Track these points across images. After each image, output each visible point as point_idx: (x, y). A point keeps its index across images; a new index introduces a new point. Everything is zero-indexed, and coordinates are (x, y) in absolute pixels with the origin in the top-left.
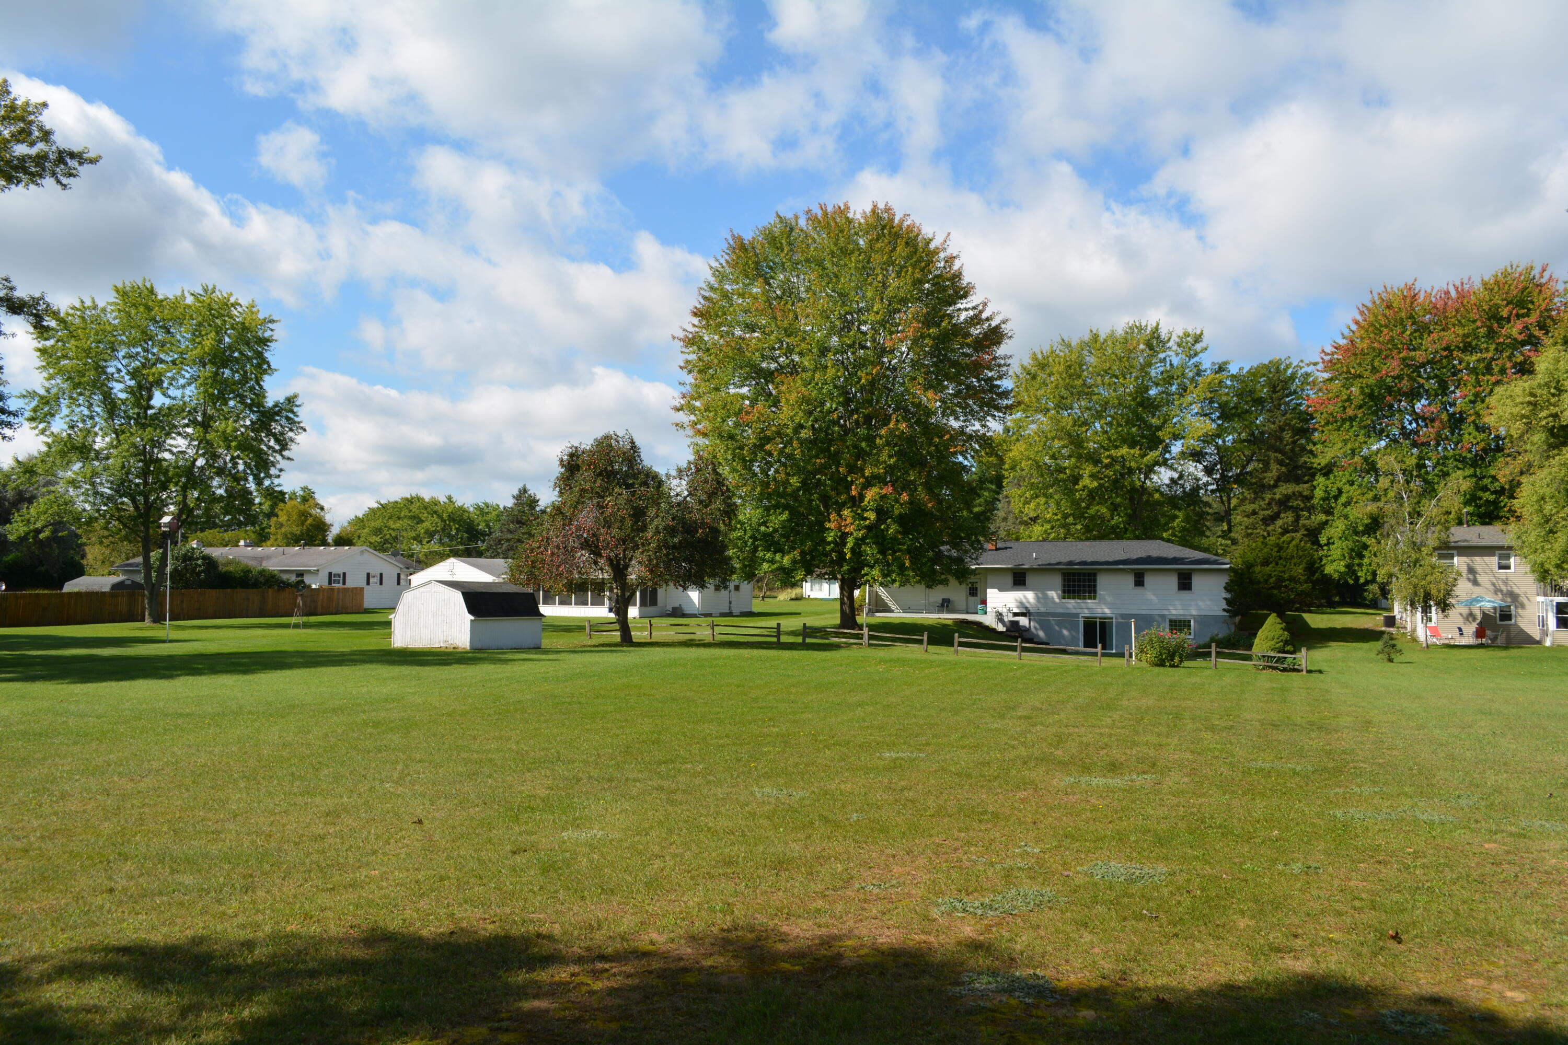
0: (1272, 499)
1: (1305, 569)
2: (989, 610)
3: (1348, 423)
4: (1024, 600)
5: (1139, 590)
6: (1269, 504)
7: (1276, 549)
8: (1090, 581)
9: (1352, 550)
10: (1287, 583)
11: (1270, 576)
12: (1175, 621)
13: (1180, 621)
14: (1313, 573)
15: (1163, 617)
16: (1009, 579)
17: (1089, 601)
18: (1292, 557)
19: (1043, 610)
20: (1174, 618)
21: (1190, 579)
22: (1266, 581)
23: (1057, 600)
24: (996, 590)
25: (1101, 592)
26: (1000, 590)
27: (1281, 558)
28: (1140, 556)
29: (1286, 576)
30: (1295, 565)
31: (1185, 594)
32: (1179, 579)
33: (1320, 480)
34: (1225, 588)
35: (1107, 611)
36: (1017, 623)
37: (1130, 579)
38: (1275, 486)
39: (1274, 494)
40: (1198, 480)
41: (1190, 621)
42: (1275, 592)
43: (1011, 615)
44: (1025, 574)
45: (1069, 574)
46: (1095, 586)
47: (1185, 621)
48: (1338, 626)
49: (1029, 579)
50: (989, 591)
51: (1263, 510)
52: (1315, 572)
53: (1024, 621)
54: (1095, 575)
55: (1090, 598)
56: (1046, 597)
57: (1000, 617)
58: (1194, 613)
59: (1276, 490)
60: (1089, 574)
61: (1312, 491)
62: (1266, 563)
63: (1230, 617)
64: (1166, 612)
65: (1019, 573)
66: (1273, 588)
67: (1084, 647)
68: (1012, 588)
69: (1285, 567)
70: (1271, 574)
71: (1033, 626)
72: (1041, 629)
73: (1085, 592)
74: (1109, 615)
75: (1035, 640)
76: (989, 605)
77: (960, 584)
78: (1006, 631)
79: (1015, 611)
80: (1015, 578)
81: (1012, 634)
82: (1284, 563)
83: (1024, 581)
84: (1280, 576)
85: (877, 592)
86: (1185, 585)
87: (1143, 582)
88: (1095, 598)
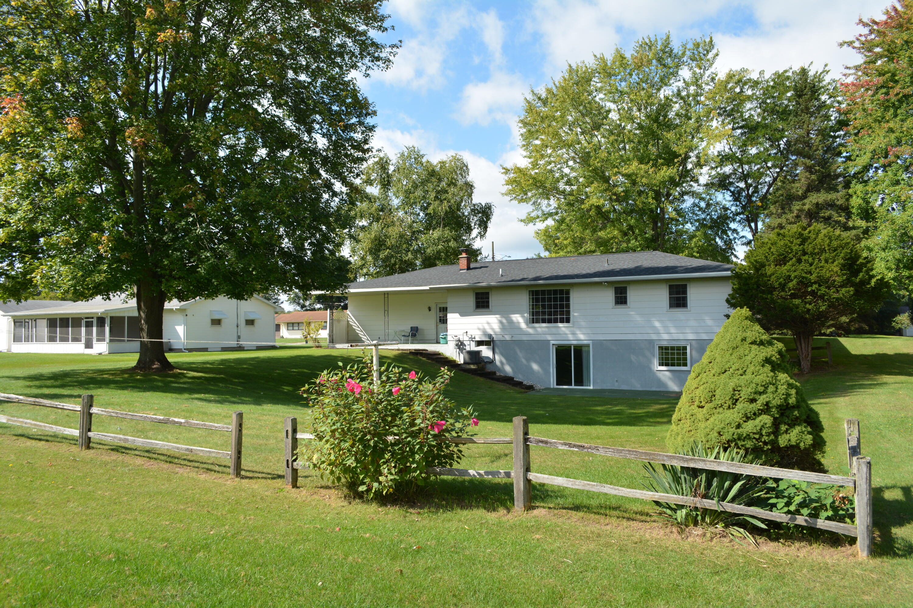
0: (800, 210)
1: (843, 267)
2: (449, 338)
3: (892, 111)
4: (487, 327)
5: (621, 309)
6: (798, 217)
7: (798, 241)
8: (562, 299)
9: (899, 261)
10: (815, 287)
11: (788, 279)
12: (667, 348)
13: (673, 348)
14: (855, 273)
15: (651, 342)
16: (471, 301)
17: (560, 325)
18: (823, 251)
19: (508, 338)
20: (665, 344)
21: (685, 292)
22: (783, 287)
23: (523, 326)
24: (457, 315)
25: (574, 314)
26: (462, 314)
27: (805, 253)
28: (625, 267)
29: (813, 278)
30: (826, 261)
31: (679, 313)
32: (670, 294)
33: (857, 188)
34: (728, 301)
35: (582, 337)
36: (478, 353)
37: (610, 295)
38: (804, 197)
39: (804, 204)
40: (726, 209)
41: (685, 348)
42: (797, 301)
43: (473, 344)
44: (488, 294)
45: (537, 293)
46: (568, 306)
47: (678, 348)
48: (891, 352)
49: (493, 300)
50: (450, 315)
51: (790, 223)
52: (859, 271)
53: (486, 352)
54: (568, 293)
55: (562, 321)
56: (511, 322)
57: (460, 345)
58: (691, 337)
59: (805, 201)
60: (561, 292)
61: (848, 200)
62: (782, 260)
64: (654, 337)
65: (482, 293)
66: (793, 296)
67: (557, 385)
68: (474, 311)
69: (811, 265)
70: (790, 276)
71: (497, 357)
72: (504, 361)
73: (556, 313)
74: (585, 342)
75: (498, 374)
76: (449, 333)
77: (430, 310)
78: (465, 363)
79: (478, 339)
80: (476, 298)
81: (472, 367)
82: (810, 260)
83: (488, 302)
84: (803, 278)
85: (348, 321)
86: (678, 299)
87: (626, 298)
88: (568, 321)
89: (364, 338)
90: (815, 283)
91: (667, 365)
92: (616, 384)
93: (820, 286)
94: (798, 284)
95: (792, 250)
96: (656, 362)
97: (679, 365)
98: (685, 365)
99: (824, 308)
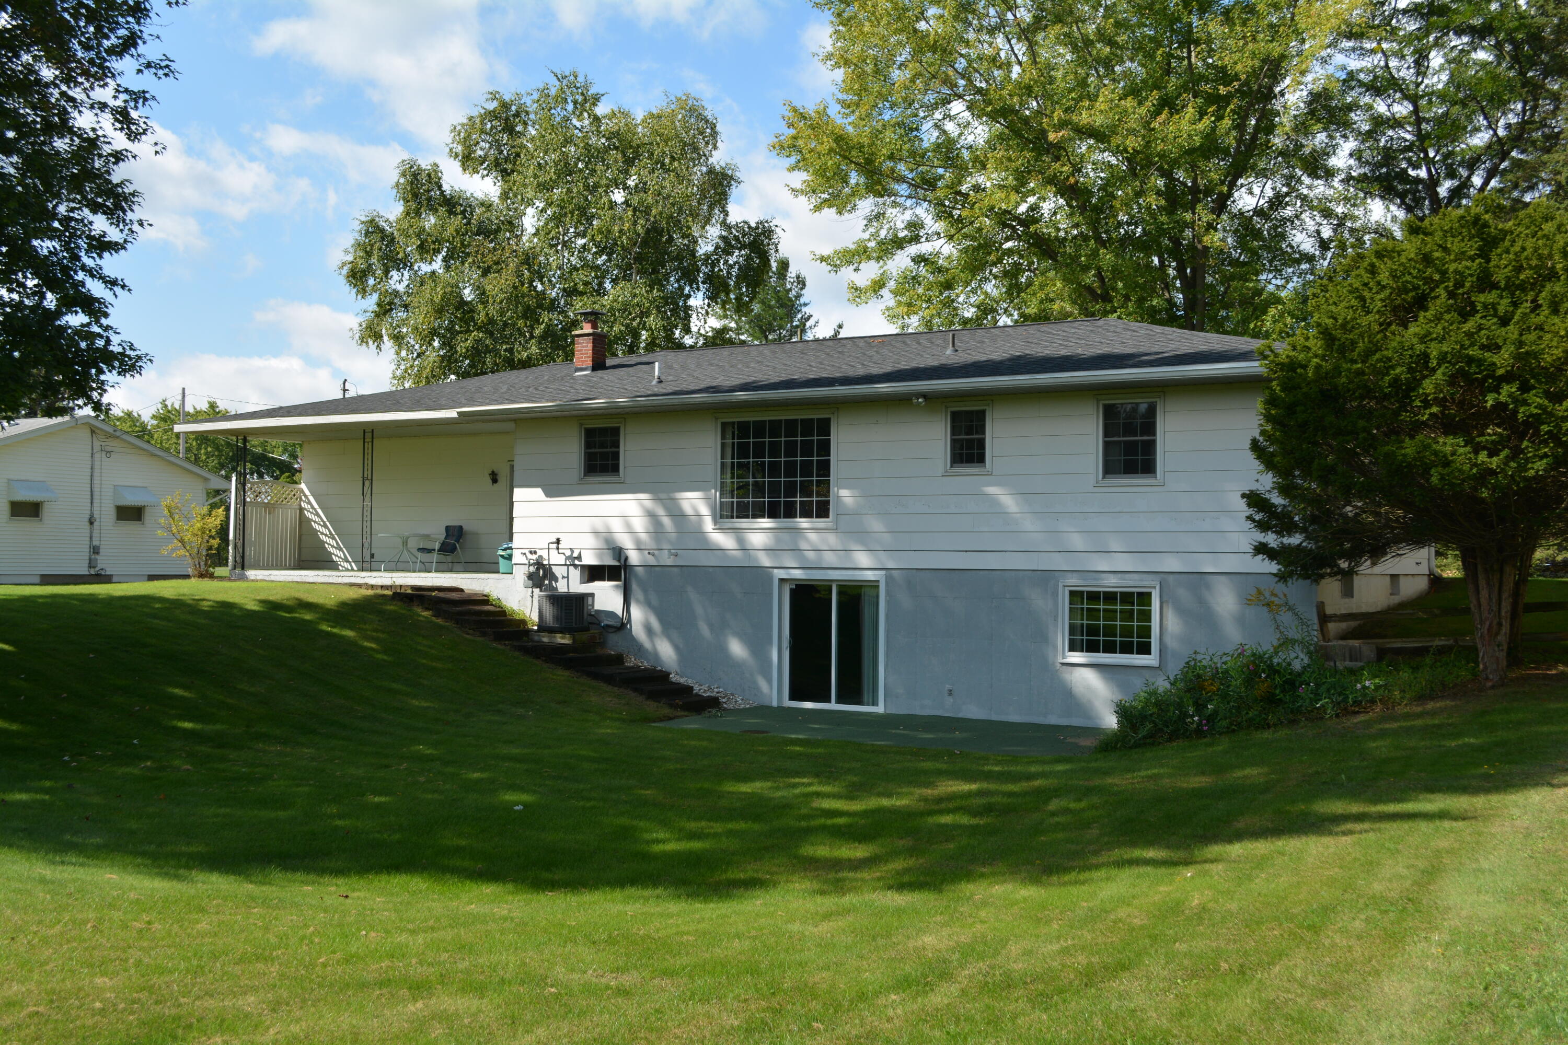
2: (517, 558)
4: (617, 526)
5: (968, 477)
8: (807, 449)
10: (1507, 391)
11: (1422, 365)
12: (1093, 598)
13: (1111, 598)
15: (1045, 578)
16: (573, 452)
17: (803, 523)
19: (666, 558)
20: (1088, 585)
21: (1149, 428)
23: (707, 524)
24: (537, 493)
25: (841, 491)
26: (553, 491)
27: (1485, 282)
28: (995, 356)
29: (1503, 360)
31: (1130, 490)
32: (1108, 431)
35: (863, 559)
36: (586, 600)
37: (937, 438)
41: (1145, 598)
43: (575, 574)
44: (615, 432)
45: (743, 429)
46: (824, 469)
47: (1127, 597)
49: (630, 450)
50: (519, 494)
53: (606, 597)
54: (824, 427)
55: (806, 514)
56: (678, 515)
57: (541, 578)
58: (1164, 563)
60: (807, 426)
63: (1282, 577)
64: (1057, 563)
65: (603, 431)
67: (793, 697)
68: (581, 482)
69: (1505, 321)
70: (1425, 356)
71: (637, 613)
72: (655, 624)
73: (791, 490)
74: (870, 576)
75: (631, 662)
76: (517, 541)
77: (495, 481)
78: (543, 628)
79: (589, 559)
80: (588, 445)
81: (563, 640)
82: (1504, 306)
83: (616, 456)
84: (1470, 360)
85: (301, 510)
86: (1130, 448)
87: (981, 444)
88: (823, 511)
89: (337, 555)
90: (1508, 378)
91: (1092, 647)
92: (949, 700)
93: (1525, 388)
94: (1452, 380)
95: (1443, 273)
96: (1061, 638)
97: (1127, 649)
98: (1145, 649)
99: (1539, 466)
